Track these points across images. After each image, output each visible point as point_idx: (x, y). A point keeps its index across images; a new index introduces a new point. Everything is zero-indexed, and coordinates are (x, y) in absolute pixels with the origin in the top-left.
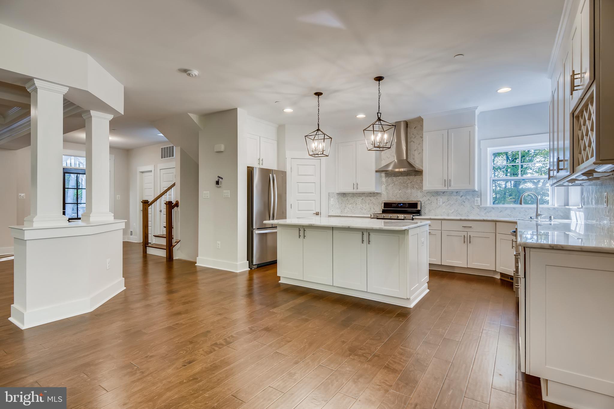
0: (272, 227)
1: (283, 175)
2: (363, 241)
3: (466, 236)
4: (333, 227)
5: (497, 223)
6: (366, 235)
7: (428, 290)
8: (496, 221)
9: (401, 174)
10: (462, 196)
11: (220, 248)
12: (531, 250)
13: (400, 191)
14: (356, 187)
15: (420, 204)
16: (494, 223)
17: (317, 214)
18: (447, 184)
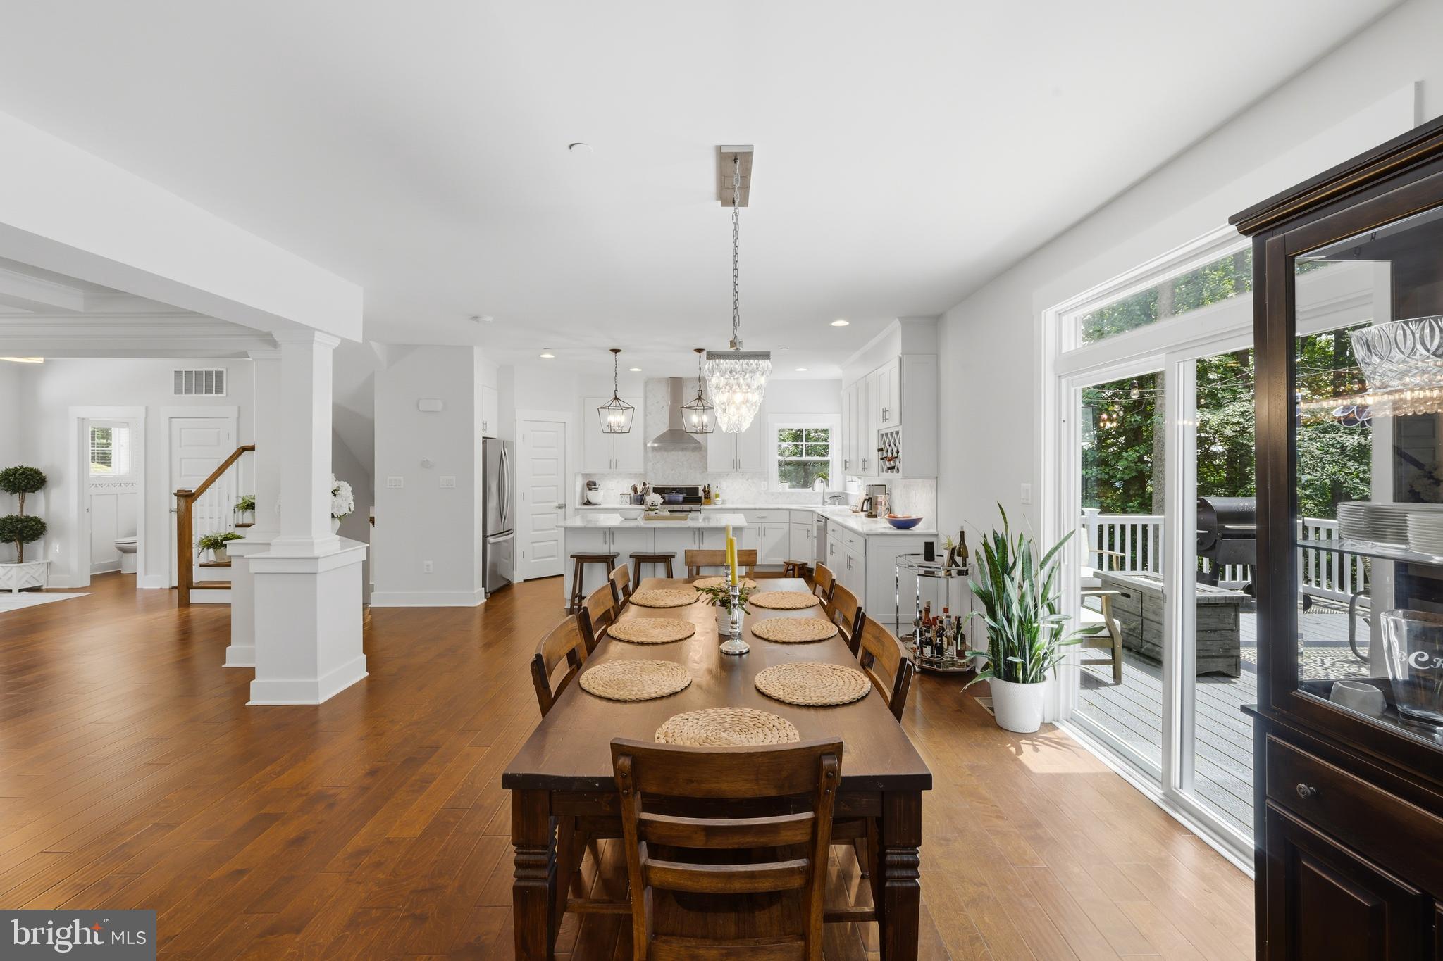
0: (504, 532)
1: (510, 444)
2: (695, 541)
3: (761, 528)
4: (655, 529)
5: (792, 512)
6: (698, 534)
8: (790, 510)
9: (665, 449)
10: (749, 479)
11: (431, 572)
12: (870, 537)
13: (673, 472)
14: (613, 464)
15: (701, 489)
16: (788, 512)
17: (560, 507)
18: (736, 465)
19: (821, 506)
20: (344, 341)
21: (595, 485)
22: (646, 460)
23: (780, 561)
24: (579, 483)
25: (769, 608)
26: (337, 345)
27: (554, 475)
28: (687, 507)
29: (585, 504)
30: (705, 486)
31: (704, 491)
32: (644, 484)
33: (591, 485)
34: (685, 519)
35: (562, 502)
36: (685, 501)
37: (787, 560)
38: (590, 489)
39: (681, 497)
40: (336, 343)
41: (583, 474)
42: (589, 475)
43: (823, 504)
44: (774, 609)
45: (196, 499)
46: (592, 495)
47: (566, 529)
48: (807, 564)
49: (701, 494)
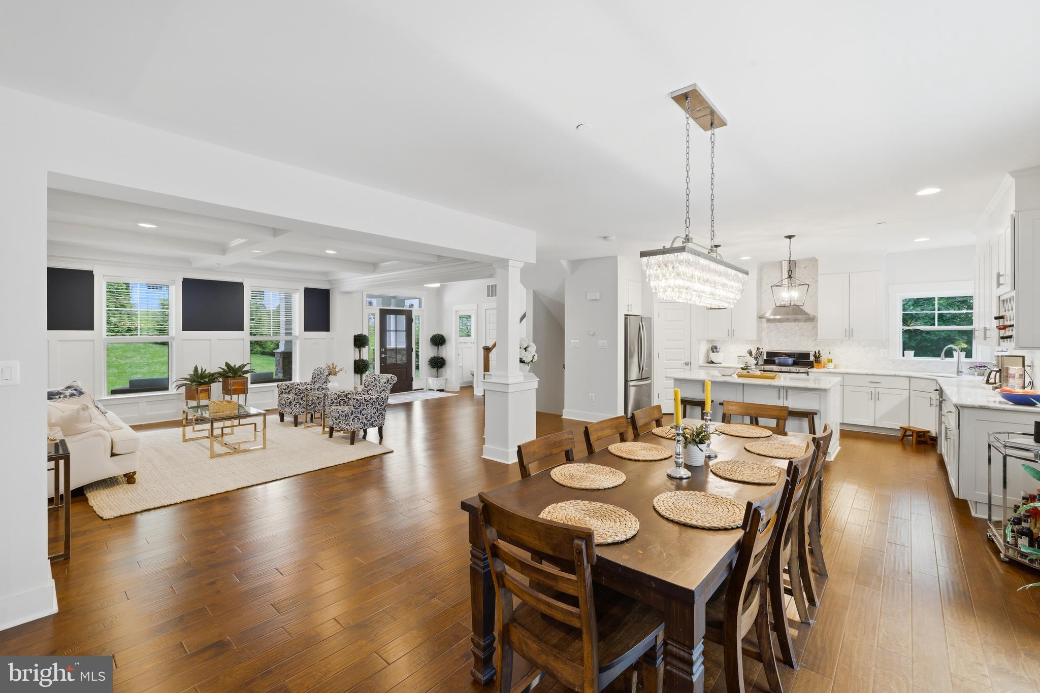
0: (642, 379)
1: (649, 320)
2: (779, 397)
3: (873, 392)
4: (743, 384)
5: (911, 379)
6: (782, 391)
7: (839, 448)
8: (910, 377)
9: (779, 321)
10: (865, 347)
11: (593, 400)
12: (964, 409)
13: (786, 339)
14: (731, 333)
15: (812, 354)
16: (908, 379)
17: (686, 364)
18: (849, 333)
19: (955, 375)
20: (526, 263)
21: (716, 349)
22: (760, 330)
23: (897, 425)
24: (704, 348)
25: (754, 453)
26: (522, 266)
27: (682, 340)
28: (794, 369)
29: (709, 363)
30: (815, 352)
31: (815, 356)
32: (758, 349)
33: (714, 349)
34: (773, 378)
35: (688, 360)
36: (795, 364)
37: (905, 425)
38: (713, 352)
39: (790, 360)
40: (522, 265)
41: (708, 340)
42: (712, 341)
43: (958, 374)
44: (758, 454)
45: (491, 351)
46: (714, 357)
47: (676, 380)
48: (929, 432)
49: (812, 358)
